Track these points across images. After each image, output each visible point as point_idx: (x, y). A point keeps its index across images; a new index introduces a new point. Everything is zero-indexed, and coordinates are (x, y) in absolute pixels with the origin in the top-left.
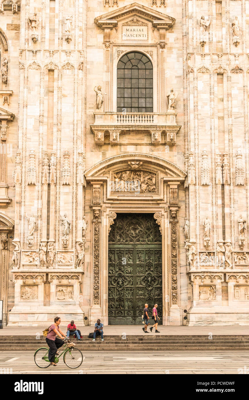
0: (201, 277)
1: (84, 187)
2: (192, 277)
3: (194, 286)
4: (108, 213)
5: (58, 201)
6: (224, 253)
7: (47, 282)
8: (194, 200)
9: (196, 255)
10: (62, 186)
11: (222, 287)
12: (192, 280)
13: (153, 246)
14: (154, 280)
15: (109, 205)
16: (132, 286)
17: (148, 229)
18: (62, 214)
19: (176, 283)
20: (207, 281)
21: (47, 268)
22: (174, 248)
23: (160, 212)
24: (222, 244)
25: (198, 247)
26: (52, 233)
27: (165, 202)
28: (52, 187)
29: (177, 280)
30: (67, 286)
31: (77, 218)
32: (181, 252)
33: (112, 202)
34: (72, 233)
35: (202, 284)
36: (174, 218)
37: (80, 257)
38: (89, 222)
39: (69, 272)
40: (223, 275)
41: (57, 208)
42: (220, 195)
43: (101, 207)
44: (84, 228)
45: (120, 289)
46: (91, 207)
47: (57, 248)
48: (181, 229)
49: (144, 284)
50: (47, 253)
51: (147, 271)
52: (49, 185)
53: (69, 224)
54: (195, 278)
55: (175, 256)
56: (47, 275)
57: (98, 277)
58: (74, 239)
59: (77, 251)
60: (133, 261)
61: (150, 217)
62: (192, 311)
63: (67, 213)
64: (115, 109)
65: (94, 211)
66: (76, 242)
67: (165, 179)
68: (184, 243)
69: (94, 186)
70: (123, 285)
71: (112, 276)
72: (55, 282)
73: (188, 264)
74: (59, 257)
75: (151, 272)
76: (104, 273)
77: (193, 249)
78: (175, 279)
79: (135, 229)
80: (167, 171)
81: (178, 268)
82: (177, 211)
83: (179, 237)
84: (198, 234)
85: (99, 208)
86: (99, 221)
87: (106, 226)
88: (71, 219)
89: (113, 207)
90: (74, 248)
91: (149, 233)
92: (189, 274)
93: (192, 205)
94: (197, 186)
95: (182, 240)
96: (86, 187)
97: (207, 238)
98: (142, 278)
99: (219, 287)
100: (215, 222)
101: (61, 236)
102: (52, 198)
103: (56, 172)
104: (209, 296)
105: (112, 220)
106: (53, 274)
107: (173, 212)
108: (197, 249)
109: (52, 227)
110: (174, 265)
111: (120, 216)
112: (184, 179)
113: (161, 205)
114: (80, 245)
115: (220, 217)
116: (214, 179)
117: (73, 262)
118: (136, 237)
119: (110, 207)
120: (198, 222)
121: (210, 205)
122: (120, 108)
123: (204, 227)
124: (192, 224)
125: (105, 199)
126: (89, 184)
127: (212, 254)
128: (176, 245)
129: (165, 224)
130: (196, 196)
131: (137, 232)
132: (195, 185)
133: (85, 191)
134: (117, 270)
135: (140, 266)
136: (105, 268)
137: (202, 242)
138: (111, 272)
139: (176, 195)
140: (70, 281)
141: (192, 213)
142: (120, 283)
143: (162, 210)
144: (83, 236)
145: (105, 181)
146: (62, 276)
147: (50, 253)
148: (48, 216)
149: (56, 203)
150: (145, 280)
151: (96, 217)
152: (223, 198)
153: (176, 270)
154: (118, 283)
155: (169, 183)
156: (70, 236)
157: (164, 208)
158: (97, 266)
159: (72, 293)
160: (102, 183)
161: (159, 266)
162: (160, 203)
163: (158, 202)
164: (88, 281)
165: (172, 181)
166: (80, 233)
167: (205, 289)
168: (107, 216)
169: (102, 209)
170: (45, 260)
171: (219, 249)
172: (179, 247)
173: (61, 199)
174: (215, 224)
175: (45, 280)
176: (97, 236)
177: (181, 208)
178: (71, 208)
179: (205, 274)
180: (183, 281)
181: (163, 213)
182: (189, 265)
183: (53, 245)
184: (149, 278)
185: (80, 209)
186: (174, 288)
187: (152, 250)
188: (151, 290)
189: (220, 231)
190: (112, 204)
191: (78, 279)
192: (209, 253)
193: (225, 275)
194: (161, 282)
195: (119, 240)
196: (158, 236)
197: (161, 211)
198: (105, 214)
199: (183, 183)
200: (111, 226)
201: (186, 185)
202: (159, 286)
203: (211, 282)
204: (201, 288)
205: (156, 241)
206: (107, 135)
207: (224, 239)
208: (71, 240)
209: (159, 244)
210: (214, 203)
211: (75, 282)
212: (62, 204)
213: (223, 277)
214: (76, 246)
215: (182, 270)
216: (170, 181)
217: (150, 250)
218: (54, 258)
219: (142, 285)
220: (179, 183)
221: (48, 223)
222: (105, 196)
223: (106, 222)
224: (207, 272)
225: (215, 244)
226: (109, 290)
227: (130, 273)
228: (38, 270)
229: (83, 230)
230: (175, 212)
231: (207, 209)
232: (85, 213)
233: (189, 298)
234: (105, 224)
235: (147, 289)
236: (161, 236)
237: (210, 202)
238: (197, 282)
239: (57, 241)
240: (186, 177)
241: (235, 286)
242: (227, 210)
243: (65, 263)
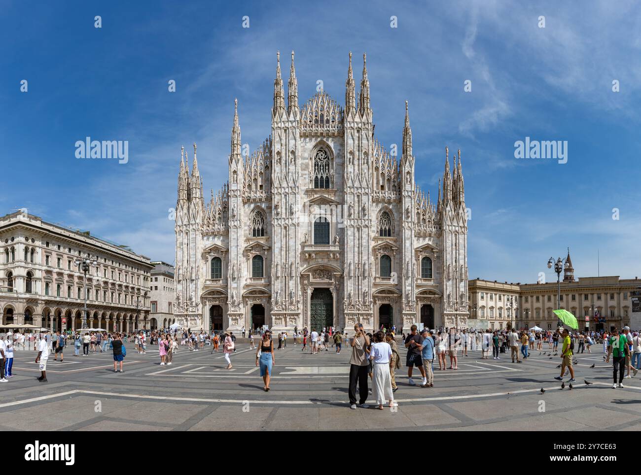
0: (348, 315)
1: (300, 277)
2: (345, 316)
3: (346, 319)
5: (289, 284)
6: (358, 305)
7: (285, 318)
8: (346, 283)
9: (347, 306)
10: (291, 278)
11: (358, 319)
13: (329, 302)
17: (327, 294)
18: (291, 289)
19: (339, 317)
20: (351, 317)
21: (285, 311)
23: (332, 288)
24: (357, 301)
25: (348, 303)
26: (287, 297)
27: (334, 283)
28: (287, 278)
31: (297, 290)
32: (341, 305)
33: (312, 283)
34: (296, 297)
35: (349, 318)
37: (299, 307)
38: (303, 292)
39: (294, 313)
41: (289, 287)
42: (357, 281)
43: (307, 285)
44: (301, 295)
45: (316, 320)
46: (303, 286)
47: (289, 303)
48: (341, 295)
50: (285, 305)
52: (285, 277)
53: (294, 293)
55: (338, 306)
56: (285, 314)
57: (306, 315)
60: (321, 308)
61: (328, 289)
62: (345, 328)
63: (293, 288)
64: (313, 243)
66: (297, 301)
67: (334, 274)
69: (304, 277)
71: (312, 315)
72: (289, 317)
73: (344, 309)
74: (290, 307)
75: (329, 313)
76: (309, 313)
77: (346, 303)
78: (338, 315)
79: (322, 295)
80: (335, 270)
82: (339, 287)
83: (340, 298)
84: (348, 297)
85: (307, 288)
86: (307, 291)
88: (295, 291)
89: (313, 286)
90: (296, 303)
91: (328, 296)
92: (344, 314)
93: (346, 285)
94: (348, 277)
95: (341, 300)
97: (351, 299)
99: (356, 319)
100: (355, 291)
102: (287, 283)
105: (312, 291)
106: (288, 314)
107: (337, 288)
109: (287, 294)
110: (338, 310)
111: (316, 289)
114: (299, 301)
115: (357, 290)
116: (354, 274)
117: (296, 309)
118: (323, 298)
119: (311, 286)
120: (348, 292)
121: (353, 285)
122: (315, 243)
123: (350, 295)
124: (345, 293)
126: (302, 276)
127: (353, 305)
128: (339, 302)
129: (334, 293)
133: (301, 279)
134: (315, 311)
136: (309, 311)
137: (349, 300)
138: (312, 313)
139: (339, 280)
140: (295, 317)
141: (345, 288)
145: (309, 275)
146: (292, 315)
148: (285, 290)
151: (305, 290)
153: (339, 312)
154: (315, 317)
157: (334, 286)
158: (306, 310)
159: (295, 321)
161: (332, 310)
163: (331, 284)
164: (302, 317)
166: (299, 297)
167: (350, 320)
168: (310, 289)
170: (284, 308)
173: (291, 283)
174: (355, 293)
175: (285, 316)
176: (306, 298)
177: (341, 286)
179: (351, 314)
180: (341, 316)
183: (287, 302)
184: (328, 315)
185: (298, 287)
188: (328, 320)
189: (357, 295)
191: (298, 316)
194: (333, 317)
195: (315, 299)
196: (331, 298)
200: (312, 294)
201: (343, 276)
203: (353, 317)
205: (330, 300)
206: (310, 255)
207: (359, 299)
208: (295, 300)
209: (332, 301)
210: (355, 284)
212: (291, 285)
213: (358, 315)
215: (341, 312)
216: (336, 274)
220: (340, 275)
221: (285, 293)
222: (309, 281)
223: (309, 292)
225: (355, 302)
226: (311, 320)
227: (320, 313)
228: (282, 312)
231: (352, 287)
232: (301, 289)
233: (344, 324)
237: (353, 283)
238: (347, 317)
239: (289, 300)
240: (343, 273)
241: (363, 319)
242: (360, 287)
243: (292, 309)
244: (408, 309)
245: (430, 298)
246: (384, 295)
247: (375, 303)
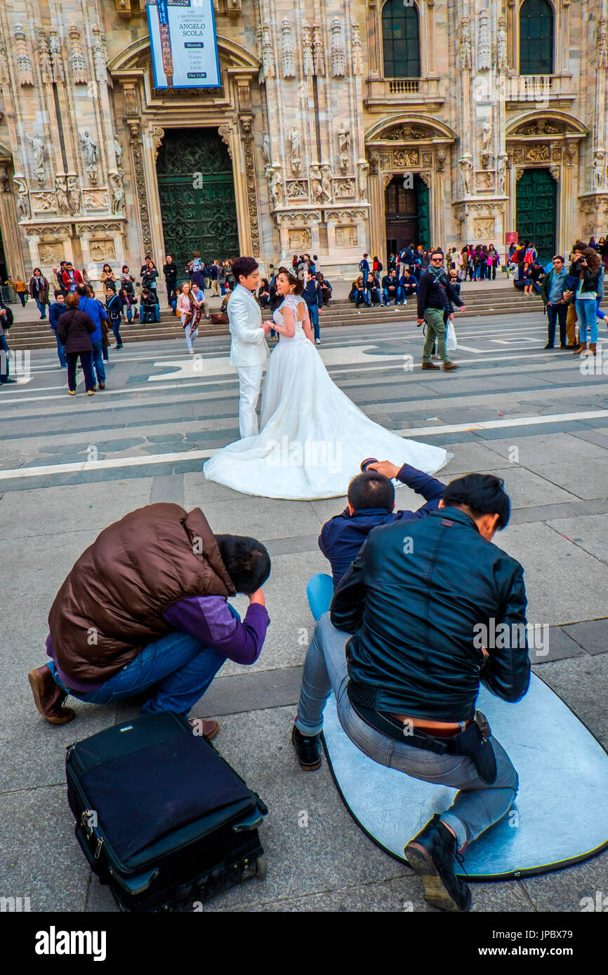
0: (290, 218)
1: (109, 88)
2: (279, 219)
3: (281, 231)
4: (150, 128)
5: (72, 112)
6: (320, 181)
7: (75, 238)
8: (274, 102)
9: (282, 185)
10: (74, 87)
11: (320, 229)
12: (279, 222)
13: (220, 177)
14: (226, 226)
15: (152, 117)
16: (197, 236)
17: (212, 153)
18: (82, 131)
19: (257, 228)
20: (299, 223)
21: (72, 215)
22: (250, 178)
23: (226, 125)
24: (316, 168)
25: (285, 175)
26: (70, 163)
27: (233, 108)
28: (60, 88)
29: (257, 223)
30: (105, 241)
31: (104, 137)
32: (260, 184)
33: (154, 111)
34: (101, 162)
35: (292, 227)
36: (247, 132)
37: (118, 197)
38: (126, 145)
39: (104, 221)
40: (320, 212)
41: (73, 122)
42: (311, 93)
43: (140, 119)
44: (119, 154)
45: (181, 241)
46: (125, 121)
47: (81, 184)
48: (259, 149)
49: (213, 233)
50: (68, 194)
51: (215, 214)
52: (54, 85)
53: (95, 147)
54: (283, 219)
55: (253, 190)
56: (73, 226)
57: (148, 226)
58: (105, 170)
59: (111, 187)
60: (195, 201)
61: (212, 132)
63: (88, 129)
65: (130, 126)
66: (109, 175)
67: (229, 70)
68: (264, 170)
69: (126, 86)
70: (185, 235)
71: (168, 224)
72: (87, 235)
73: (271, 200)
74: (86, 199)
75: (222, 216)
76: (156, 219)
77: (278, 178)
78: (255, 222)
79: (193, 154)
80: (232, 57)
81: (258, 207)
82: (251, 121)
83: (256, 162)
84: (283, 154)
85: (137, 121)
86: (140, 141)
87: (151, 149)
88: (96, 140)
89: (157, 120)
90: (107, 184)
91: (213, 157)
92: (273, 215)
93: (272, 110)
94: (278, 81)
95: (260, 166)
96: (112, 87)
97: (295, 161)
98: (210, 223)
99: (315, 230)
100: (305, 135)
101: (84, 167)
102: (62, 107)
103: (62, 64)
104: (302, 243)
105: (158, 139)
106: (82, 225)
107: (245, 124)
108: (282, 176)
109: (69, 154)
110: (252, 203)
111: (170, 134)
112: (257, 70)
113: (227, 114)
114: (115, 178)
115: (312, 128)
116: (301, 68)
117: (109, 204)
118: (196, 165)
119: (153, 120)
120: (282, 137)
121: (297, 109)
123: (291, 143)
124: (274, 140)
125: (144, 107)
126: (116, 85)
127: (304, 184)
128: (253, 173)
129: (234, 142)
130: (276, 97)
131: (197, 157)
132: (274, 78)
133: (112, 96)
134: (174, 214)
135: (205, 207)
136: (156, 212)
137: (289, 166)
138: (166, 218)
139: (247, 97)
140: (107, 232)
141: (272, 122)
142: (181, 233)
143: (230, 121)
144: (118, 166)
145: (140, 78)
146: (96, 227)
147: (72, 193)
148: (61, 137)
149: (69, 114)
150: (214, 226)
151: (134, 137)
152: (316, 98)
153: (256, 209)
154: (177, 234)
155: (237, 77)
156: (99, 166)
157: (231, 117)
158: (144, 210)
159: (112, 250)
160: (136, 80)
161: (232, 206)
162: (226, 111)
163: (222, 109)
164: (135, 232)
165: (240, 74)
166: (112, 160)
167: (296, 234)
168: (151, 134)
169: (143, 123)
170: (66, 203)
171: (313, 176)
172: (257, 176)
173: (76, 108)
174: (306, 138)
175: (71, 234)
176: (139, 165)
177: (257, 116)
178: (93, 121)
179: (296, 213)
180: (265, 224)
181: (231, 125)
182: (273, 201)
183: (75, 181)
184: (220, 224)
185: (107, 123)
186: (255, 236)
187: (220, 184)
188: (223, 241)
189: (314, 147)
190: (155, 114)
191: (118, 229)
192: (299, 182)
193: (323, 212)
194: (237, 228)
195: (172, 171)
196: (227, 163)
197: (227, 123)
198: (146, 131)
199: (256, 76)
200: (158, 149)
201: (261, 80)
202: (233, 234)
203: (305, 223)
204: (292, 232)
205: (224, 170)
206: (135, 1)
207: (320, 160)
208: (100, 171)
209: (229, 174)
210: (303, 106)
211: (116, 235)
212: (79, 115)
213: (320, 216)
214: (109, 181)
215: (264, 209)
216: (237, 74)
217: (218, 184)
218: (80, 200)
219: (210, 233)
220: (250, 77)
221: (63, 148)
222: (143, 102)
223: (150, 144)
224: (299, 210)
225: (308, 169)
226: (166, 243)
227: (193, 218)
228: (59, 220)
229: (117, 156)
230: (249, 124)
231: (293, 116)
232: (117, 131)
233: (276, 249)
234: (148, 146)
235: (217, 239)
236: (230, 162)
237: (298, 104)
238: (286, 224)
239: (80, 174)
240: (261, 66)
241: (337, 228)
242: (322, 117)
243: (97, 207)
244: (483, 187)
245: (548, 143)
246: (401, 142)
247: (372, 172)
